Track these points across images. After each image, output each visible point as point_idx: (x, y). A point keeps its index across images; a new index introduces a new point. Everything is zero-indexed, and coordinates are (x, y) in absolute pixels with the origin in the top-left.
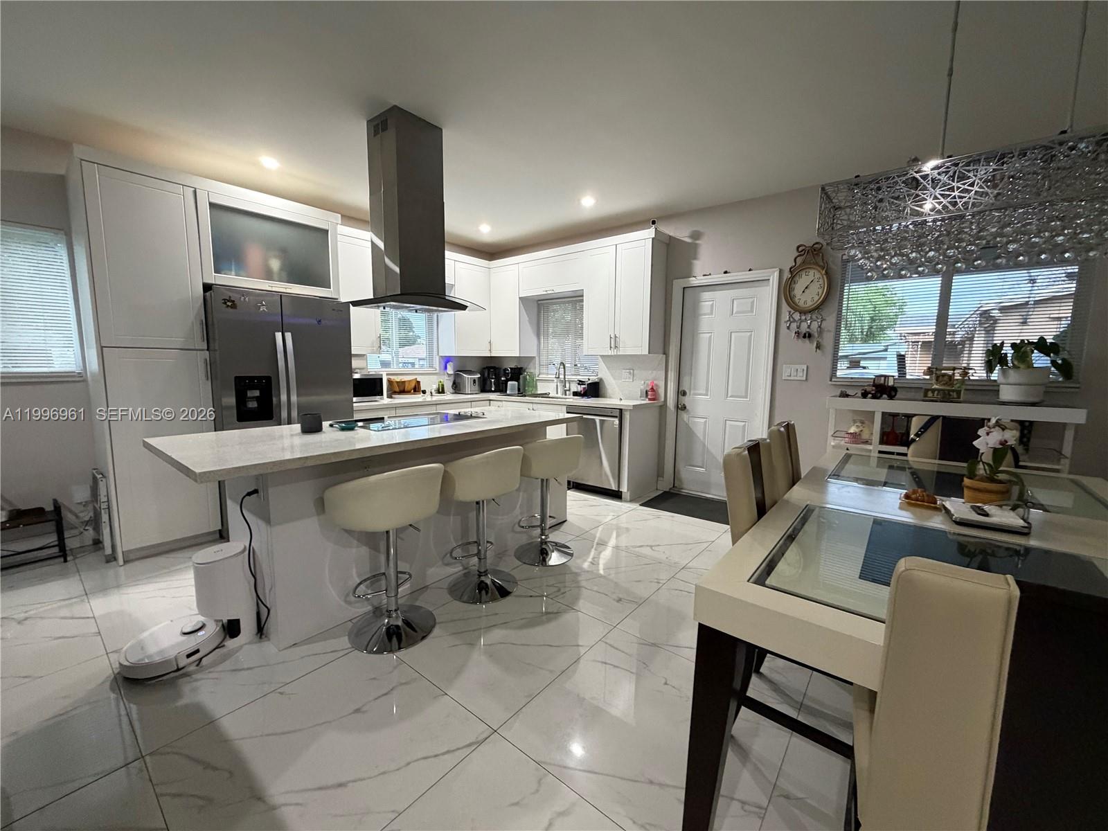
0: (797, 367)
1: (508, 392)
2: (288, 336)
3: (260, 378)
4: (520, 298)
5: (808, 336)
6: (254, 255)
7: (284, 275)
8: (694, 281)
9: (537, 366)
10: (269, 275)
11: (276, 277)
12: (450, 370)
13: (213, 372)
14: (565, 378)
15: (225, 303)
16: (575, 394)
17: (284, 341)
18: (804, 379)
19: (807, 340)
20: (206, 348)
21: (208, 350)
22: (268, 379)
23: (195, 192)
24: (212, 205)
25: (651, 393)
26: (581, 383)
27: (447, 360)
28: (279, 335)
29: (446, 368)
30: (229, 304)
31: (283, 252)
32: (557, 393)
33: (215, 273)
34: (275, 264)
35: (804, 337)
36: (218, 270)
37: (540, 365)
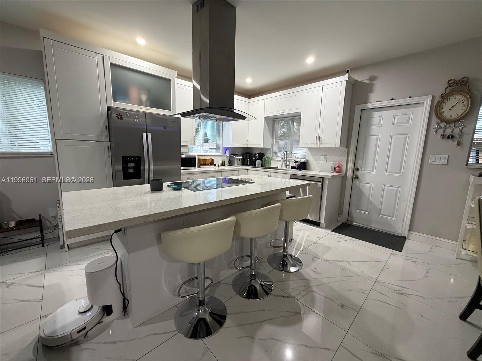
0: (440, 156)
1: (256, 166)
2: (149, 134)
3: (135, 157)
4: (265, 117)
5: (451, 137)
6: (134, 93)
7: (148, 103)
8: (370, 106)
9: (271, 153)
10: (141, 103)
11: (144, 104)
12: (228, 154)
13: (112, 153)
14: (287, 159)
15: (117, 117)
16: (292, 168)
17: (147, 138)
18: (446, 163)
19: (450, 140)
20: (109, 141)
22: (139, 157)
23: (103, 57)
24: (112, 65)
25: (338, 169)
26: (296, 162)
27: (226, 149)
28: (144, 134)
29: (226, 153)
30: (119, 117)
31: (148, 91)
33: (113, 101)
34: (144, 97)
35: (448, 137)
36: (115, 100)
37: (273, 152)
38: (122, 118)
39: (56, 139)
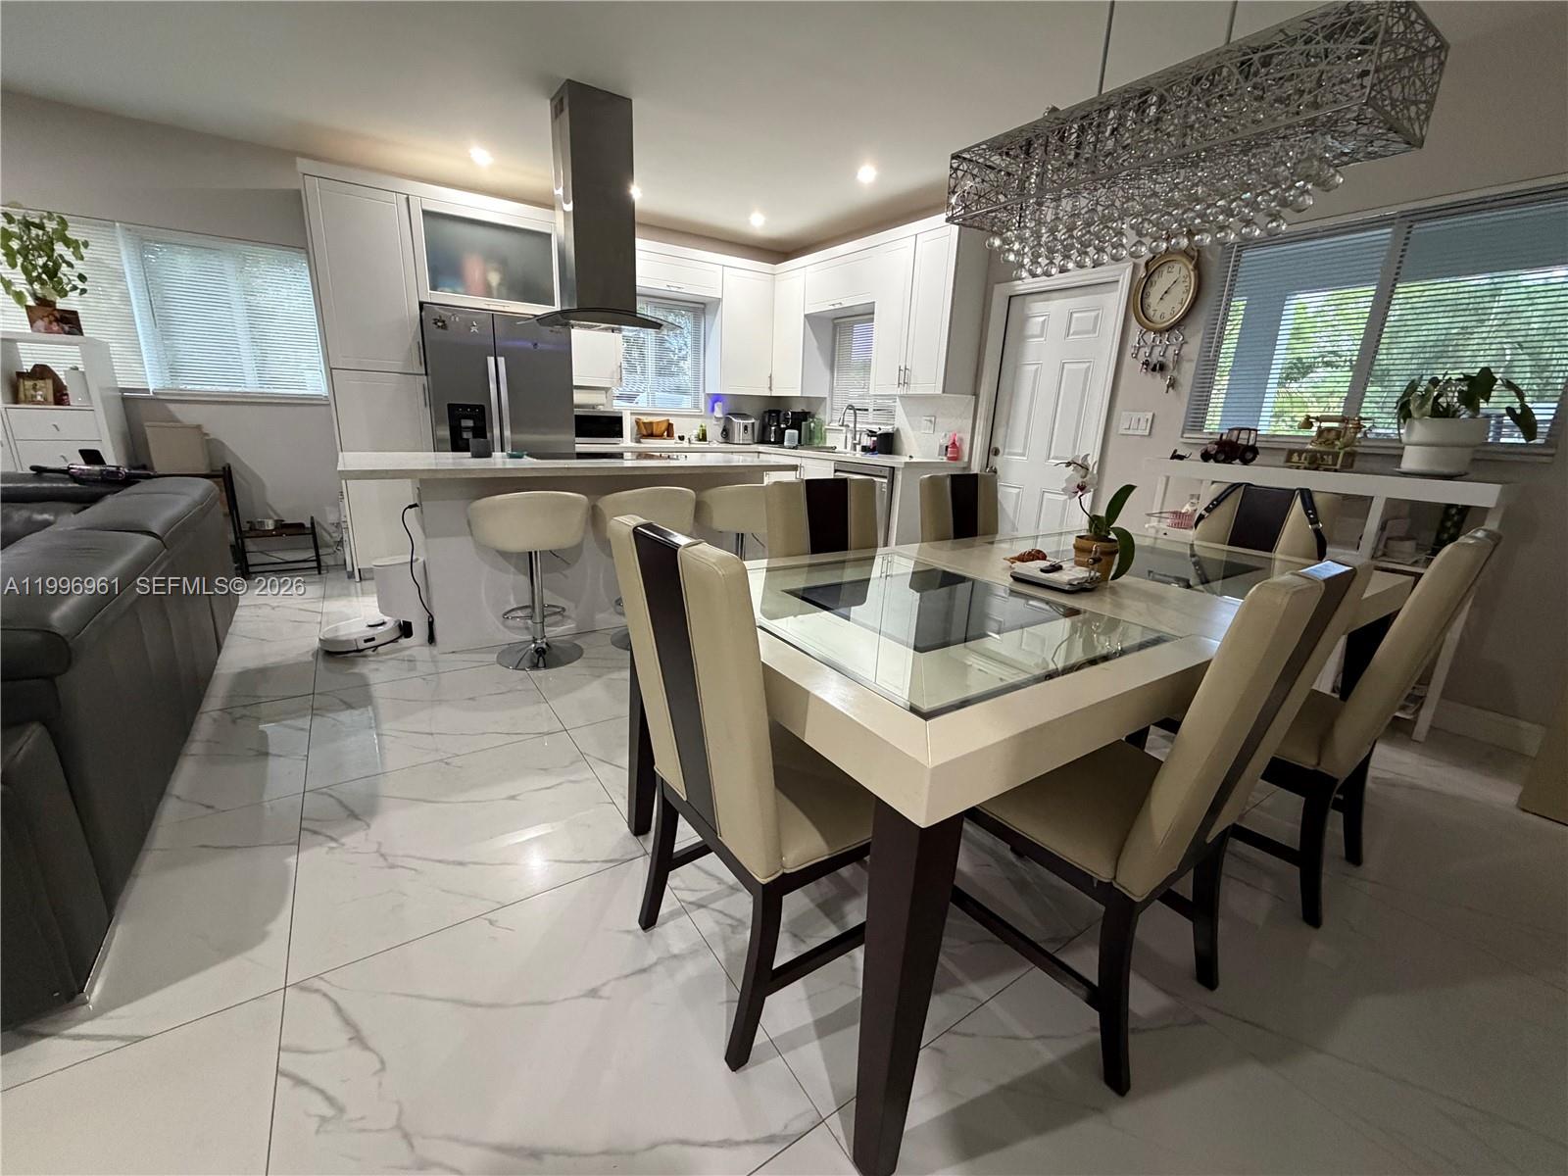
0: (1140, 415)
1: (786, 444)
2: (501, 360)
3: (473, 407)
4: (806, 316)
5: (1161, 368)
6: (474, 269)
7: (504, 291)
8: (1021, 287)
9: (828, 410)
10: (488, 292)
11: (495, 293)
12: (718, 413)
13: (433, 396)
14: (855, 427)
15: (436, 323)
16: (865, 449)
17: (497, 368)
18: (1147, 434)
19: (1158, 375)
20: (424, 372)
21: (426, 374)
22: (482, 408)
23: (408, 199)
24: (426, 213)
25: (953, 449)
26: (872, 433)
27: (716, 398)
28: (491, 360)
29: (713, 410)
30: (440, 324)
31: (503, 264)
32: (846, 448)
33: (431, 289)
34: (494, 278)
35: (1154, 369)
36: (434, 287)
37: (832, 409)
38: (444, 327)
39: (331, 369)
